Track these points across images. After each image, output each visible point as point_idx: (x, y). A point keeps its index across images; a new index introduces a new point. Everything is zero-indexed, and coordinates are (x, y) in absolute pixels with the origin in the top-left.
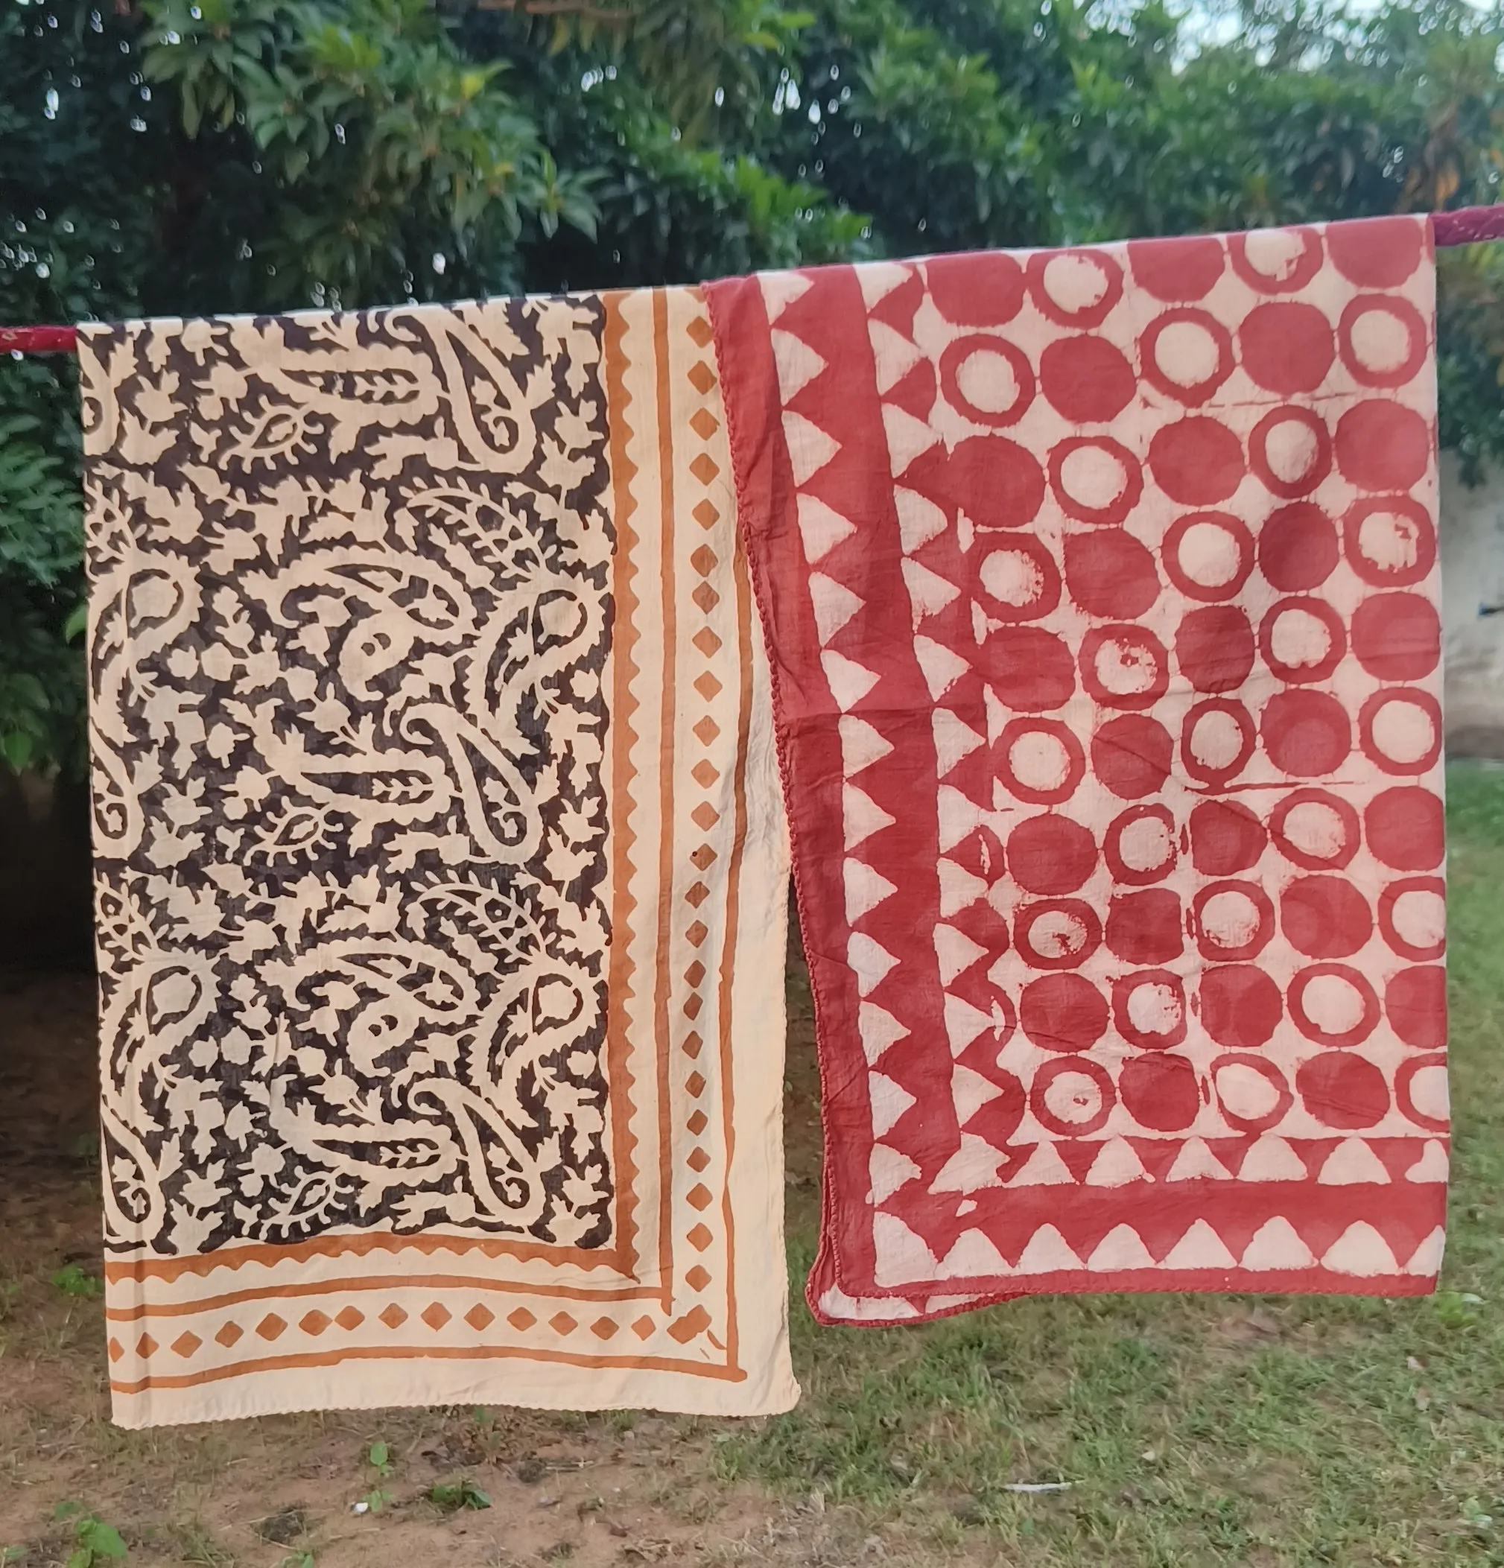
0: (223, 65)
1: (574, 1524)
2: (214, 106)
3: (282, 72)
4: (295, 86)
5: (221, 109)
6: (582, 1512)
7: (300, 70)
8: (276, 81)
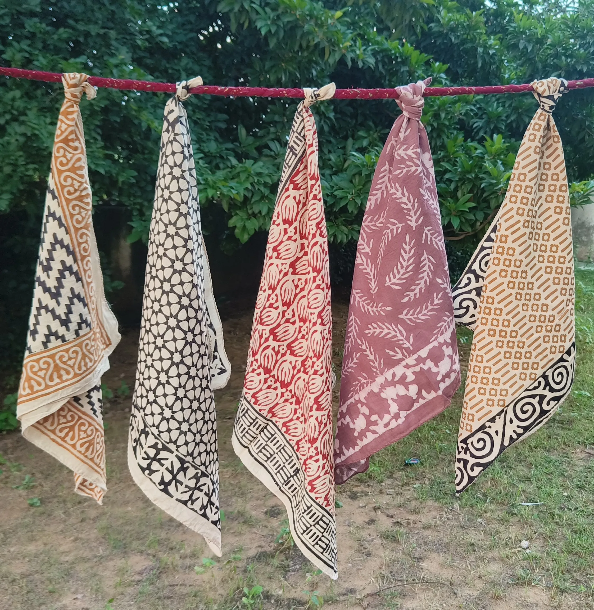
0: (247, 7)
1: (373, 513)
2: (241, 22)
3: (268, 9)
4: (272, 15)
5: (244, 22)
6: (375, 509)
7: (273, 10)
8: (266, 13)
